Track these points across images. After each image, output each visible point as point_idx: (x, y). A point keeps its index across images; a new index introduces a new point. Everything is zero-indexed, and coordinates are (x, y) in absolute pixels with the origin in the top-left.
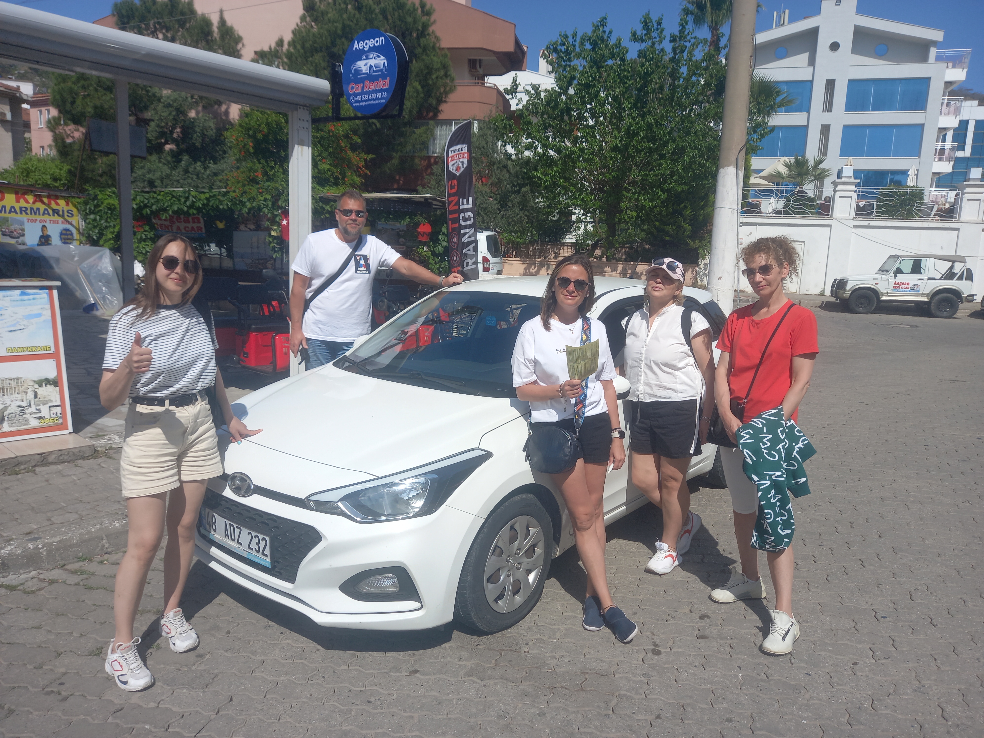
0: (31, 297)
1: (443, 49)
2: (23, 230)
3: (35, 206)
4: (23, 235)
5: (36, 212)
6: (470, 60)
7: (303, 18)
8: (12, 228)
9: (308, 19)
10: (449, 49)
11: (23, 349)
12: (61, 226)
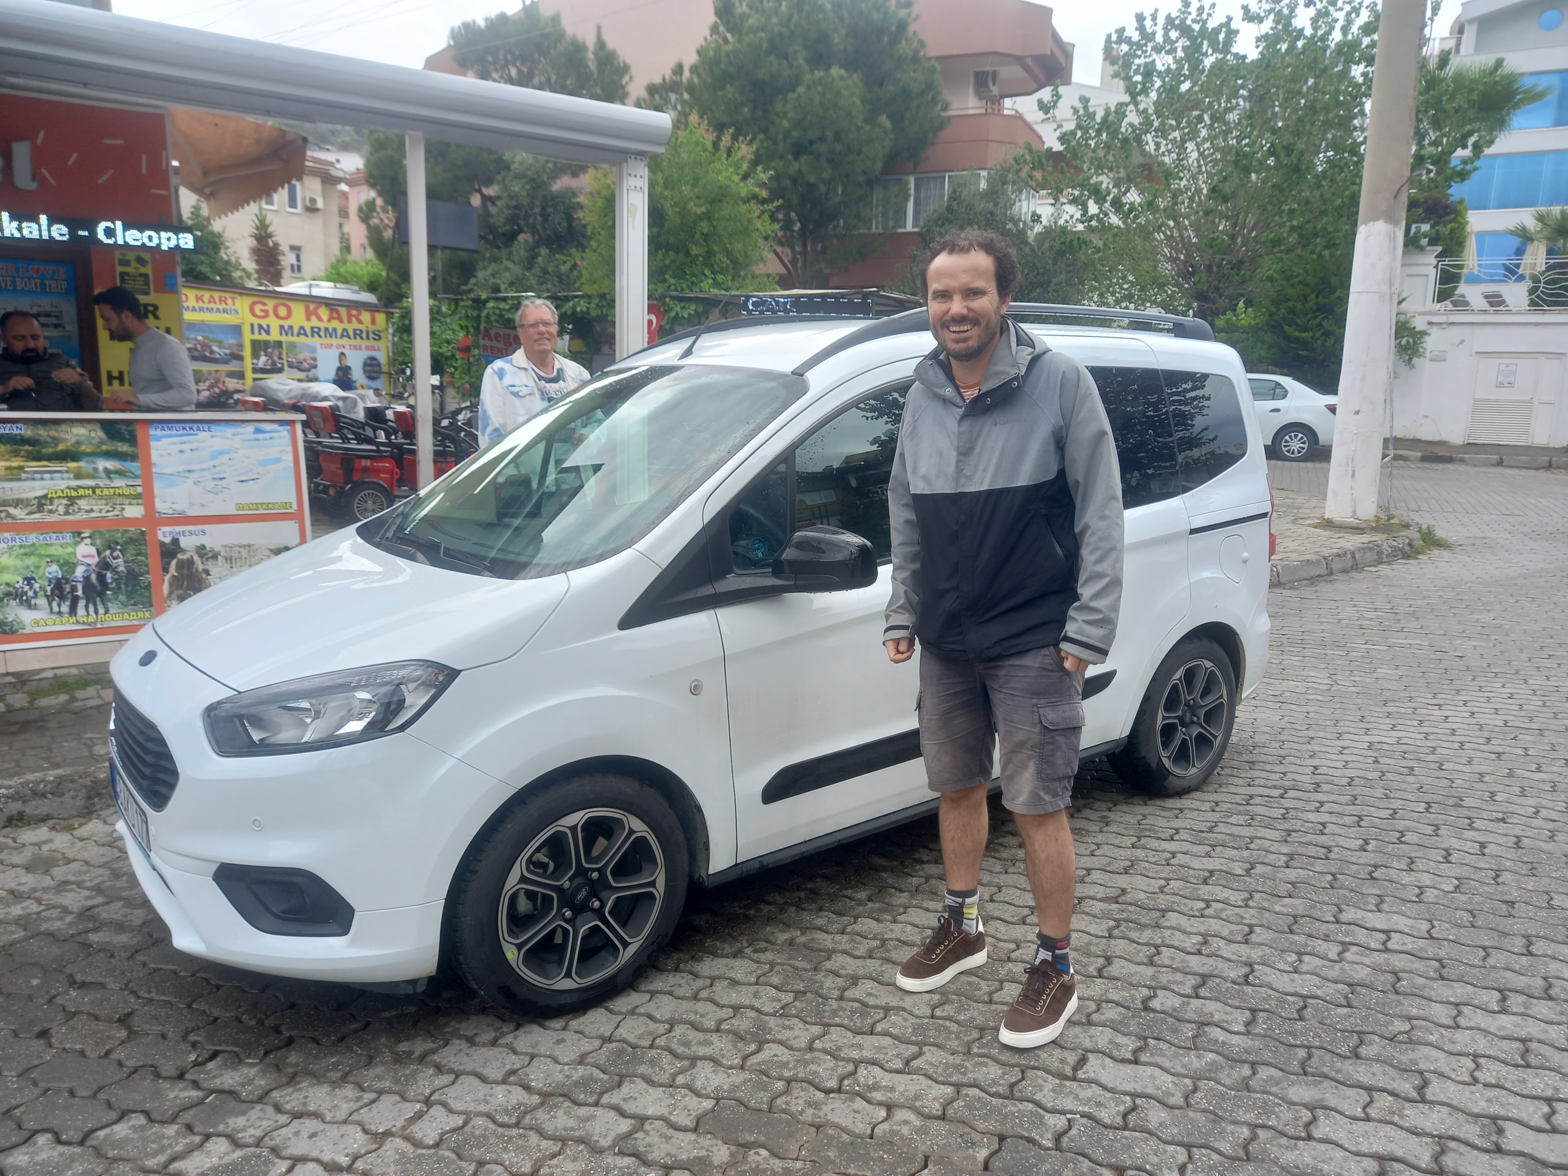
0: (268, 435)
1: (930, 59)
2: (315, 359)
3: (330, 326)
4: (315, 367)
5: (331, 333)
6: (977, 74)
7: (714, 29)
8: (301, 357)
9: (722, 28)
10: (939, 58)
11: (257, 505)
12: (364, 354)
